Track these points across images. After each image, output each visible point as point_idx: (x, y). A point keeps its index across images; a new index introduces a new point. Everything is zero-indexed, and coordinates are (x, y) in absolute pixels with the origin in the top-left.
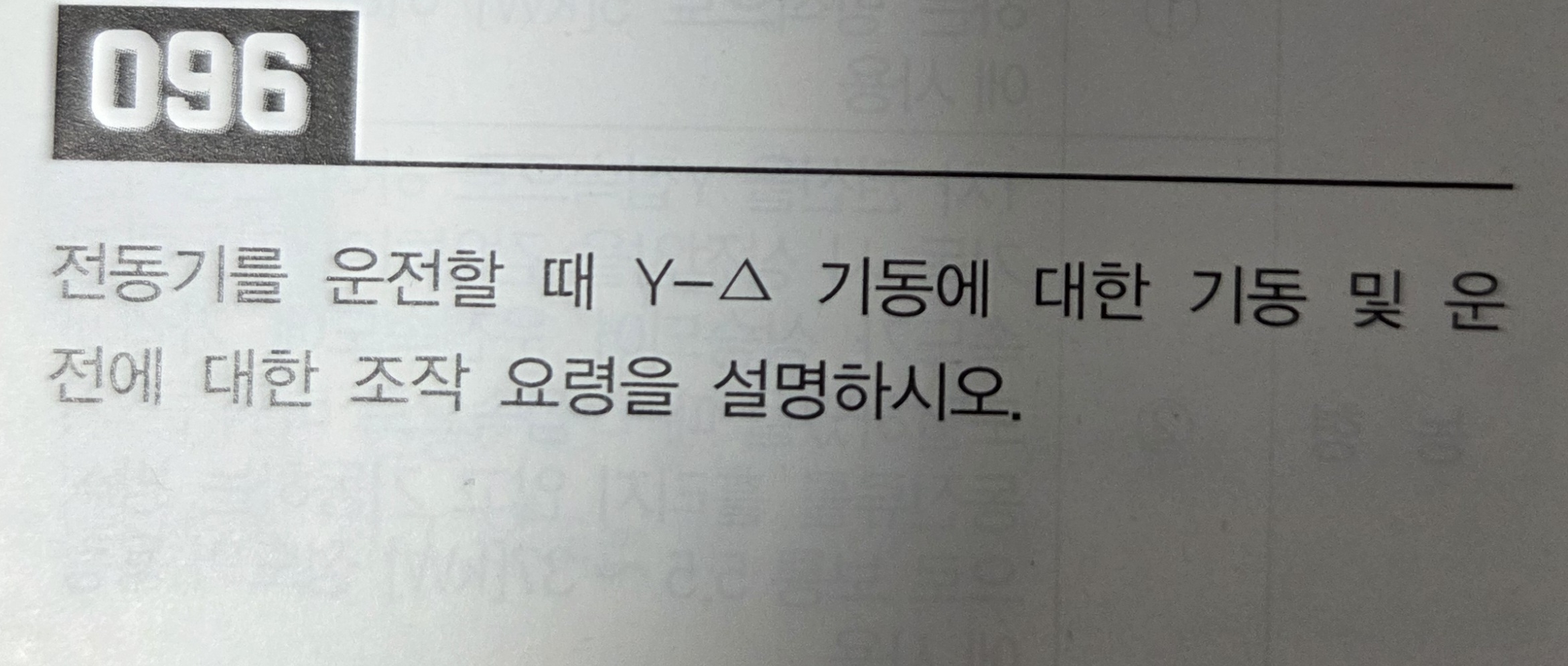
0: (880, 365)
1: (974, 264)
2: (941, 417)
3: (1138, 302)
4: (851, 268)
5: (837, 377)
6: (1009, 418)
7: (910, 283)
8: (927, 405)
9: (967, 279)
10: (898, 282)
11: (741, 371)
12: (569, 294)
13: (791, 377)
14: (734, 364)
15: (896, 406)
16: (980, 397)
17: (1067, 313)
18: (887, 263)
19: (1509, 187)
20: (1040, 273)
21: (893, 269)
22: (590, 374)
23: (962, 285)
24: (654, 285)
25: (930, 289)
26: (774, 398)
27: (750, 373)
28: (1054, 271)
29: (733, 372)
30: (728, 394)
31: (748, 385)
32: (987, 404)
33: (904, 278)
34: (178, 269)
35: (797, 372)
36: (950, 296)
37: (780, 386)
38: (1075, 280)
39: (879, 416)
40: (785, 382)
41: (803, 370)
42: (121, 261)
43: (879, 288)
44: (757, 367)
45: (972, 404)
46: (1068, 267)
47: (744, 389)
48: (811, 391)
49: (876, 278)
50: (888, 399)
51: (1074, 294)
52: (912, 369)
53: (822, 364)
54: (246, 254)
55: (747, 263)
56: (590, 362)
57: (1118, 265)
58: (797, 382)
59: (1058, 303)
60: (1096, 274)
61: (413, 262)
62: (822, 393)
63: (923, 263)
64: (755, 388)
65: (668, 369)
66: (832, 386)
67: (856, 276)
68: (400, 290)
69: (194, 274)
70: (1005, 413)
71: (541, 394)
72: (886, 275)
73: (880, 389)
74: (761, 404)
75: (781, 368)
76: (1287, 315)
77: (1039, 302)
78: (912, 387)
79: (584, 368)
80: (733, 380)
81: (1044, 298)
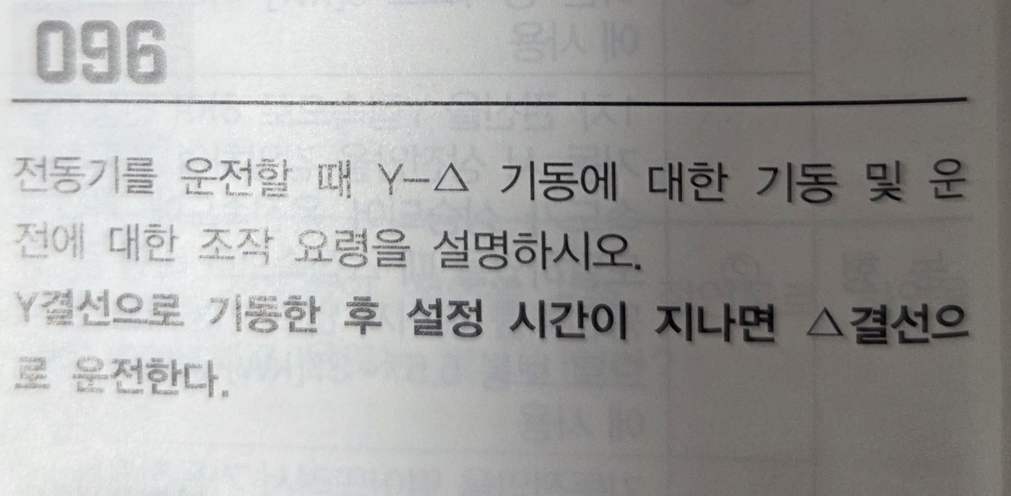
0: (543, 234)
1: (606, 165)
2: (587, 268)
3: (720, 189)
4: (522, 169)
5: (515, 242)
6: (633, 268)
7: (563, 178)
8: (576, 260)
9: (601, 174)
10: (554, 178)
11: (451, 238)
12: (335, 188)
13: (485, 242)
14: (446, 234)
15: (556, 261)
16: (612, 255)
17: (671, 197)
18: (546, 165)
19: (964, 99)
20: (651, 170)
21: (550, 169)
22: (351, 240)
23: (598, 179)
24: (391, 181)
25: (576, 182)
26: (474, 256)
27: (457, 239)
28: (661, 169)
29: (446, 238)
30: (443, 253)
31: (456, 247)
32: (618, 259)
33: (558, 175)
34: (91, 172)
35: (488, 239)
36: (590, 187)
37: (477, 247)
38: (676, 175)
39: (544, 267)
40: (481, 245)
41: (492, 237)
42: (56, 167)
43: (541, 182)
44: (462, 235)
45: (607, 259)
46: (671, 166)
47: (454, 250)
48: (499, 251)
49: (539, 175)
50: (550, 257)
51: (676, 184)
52: (566, 236)
53: (505, 233)
54: (131, 161)
55: (451, 166)
56: (351, 233)
57: (706, 164)
58: (488, 245)
59: (664, 191)
60: (690, 170)
61: (235, 168)
62: (505, 252)
63: (570, 164)
64: (461, 249)
65: (403, 237)
66: (512, 248)
67: (525, 175)
68: (228, 187)
69: (100, 176)
70: (630, 265)
71: (320, 255)
72: (546, 173)
73: (545, 249)
74: (466, 259)
75: (477, 236)
76: (823, 196)
77: (652, 190)
78: (566, 248)
79: (347, 237)
80: (446, 245)
81: (655, 187)
